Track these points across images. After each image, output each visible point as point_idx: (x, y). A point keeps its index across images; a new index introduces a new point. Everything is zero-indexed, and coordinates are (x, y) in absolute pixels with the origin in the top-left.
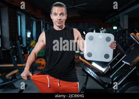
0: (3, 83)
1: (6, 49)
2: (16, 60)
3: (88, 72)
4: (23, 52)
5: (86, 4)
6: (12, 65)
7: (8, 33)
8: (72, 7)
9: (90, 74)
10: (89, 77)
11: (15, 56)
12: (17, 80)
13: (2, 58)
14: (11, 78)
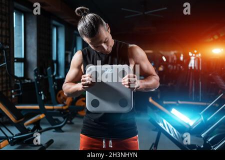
0: (19, 135)
1: (31, 80)
2: (43, 98)
3: (161, 125)
4: (56, 87)
5: (166, 8)
6: (37, 107)
7: (36, 54)
8: (142, 13)
9: (164, 128)
10: (162, 134)
11: (42, 92)
12: (41, 131)
13: (21, 93)
14: (31, 127)
